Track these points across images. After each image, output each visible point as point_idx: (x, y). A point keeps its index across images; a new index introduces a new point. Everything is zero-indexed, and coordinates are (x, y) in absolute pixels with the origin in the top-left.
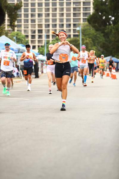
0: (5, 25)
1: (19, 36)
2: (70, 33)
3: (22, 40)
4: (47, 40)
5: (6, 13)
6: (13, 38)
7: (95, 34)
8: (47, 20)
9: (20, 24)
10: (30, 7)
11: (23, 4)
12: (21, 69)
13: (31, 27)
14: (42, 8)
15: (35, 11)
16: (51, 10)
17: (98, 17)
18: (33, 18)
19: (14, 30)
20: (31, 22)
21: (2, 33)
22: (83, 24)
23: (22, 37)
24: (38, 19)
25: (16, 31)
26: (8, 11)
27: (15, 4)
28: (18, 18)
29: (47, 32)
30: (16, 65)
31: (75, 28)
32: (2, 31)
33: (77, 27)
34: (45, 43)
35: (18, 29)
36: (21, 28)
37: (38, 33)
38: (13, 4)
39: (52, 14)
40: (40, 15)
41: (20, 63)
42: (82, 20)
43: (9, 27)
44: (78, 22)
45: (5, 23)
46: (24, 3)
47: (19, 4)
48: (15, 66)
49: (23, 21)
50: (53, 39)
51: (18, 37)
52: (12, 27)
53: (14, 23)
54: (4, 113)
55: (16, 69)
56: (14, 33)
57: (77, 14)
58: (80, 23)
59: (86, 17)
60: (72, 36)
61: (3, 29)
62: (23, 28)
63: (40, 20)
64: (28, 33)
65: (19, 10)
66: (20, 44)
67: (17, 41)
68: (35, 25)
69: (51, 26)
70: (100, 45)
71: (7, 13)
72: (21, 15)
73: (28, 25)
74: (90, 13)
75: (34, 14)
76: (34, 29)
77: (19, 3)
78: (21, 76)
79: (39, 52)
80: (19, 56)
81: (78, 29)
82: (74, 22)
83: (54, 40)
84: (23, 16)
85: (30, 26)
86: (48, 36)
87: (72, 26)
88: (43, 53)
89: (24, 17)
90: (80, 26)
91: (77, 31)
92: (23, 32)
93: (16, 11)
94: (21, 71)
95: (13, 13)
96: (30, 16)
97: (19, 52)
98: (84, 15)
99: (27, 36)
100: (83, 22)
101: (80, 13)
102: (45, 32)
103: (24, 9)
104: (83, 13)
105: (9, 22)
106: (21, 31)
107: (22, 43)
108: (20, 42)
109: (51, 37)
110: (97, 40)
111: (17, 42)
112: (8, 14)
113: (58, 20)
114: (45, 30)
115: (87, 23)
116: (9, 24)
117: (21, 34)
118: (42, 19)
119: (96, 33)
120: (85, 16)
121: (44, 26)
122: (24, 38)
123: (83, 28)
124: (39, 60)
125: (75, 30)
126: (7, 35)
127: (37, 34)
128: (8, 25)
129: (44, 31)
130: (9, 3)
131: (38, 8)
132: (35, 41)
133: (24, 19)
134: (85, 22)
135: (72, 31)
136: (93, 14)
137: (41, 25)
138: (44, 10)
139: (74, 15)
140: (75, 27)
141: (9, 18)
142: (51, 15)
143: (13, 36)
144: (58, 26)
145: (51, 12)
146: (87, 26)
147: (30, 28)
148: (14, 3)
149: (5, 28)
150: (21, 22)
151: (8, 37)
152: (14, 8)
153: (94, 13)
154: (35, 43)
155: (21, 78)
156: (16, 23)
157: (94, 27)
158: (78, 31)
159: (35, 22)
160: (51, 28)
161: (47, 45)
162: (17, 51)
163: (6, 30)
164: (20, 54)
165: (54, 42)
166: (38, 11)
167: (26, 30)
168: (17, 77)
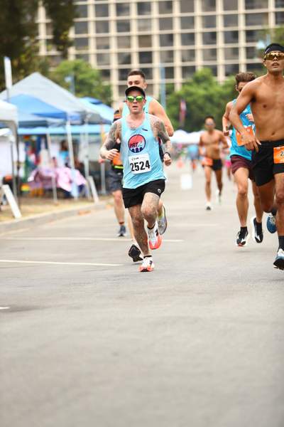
0: (37, 41)
1: (83, 73)
2: (238, 59)
3: (93, 85)
4: (167, 84)
5: (41, 3)
6: (63, 80)
8: (167, 23)
9: (84, 36)
12: (91, 174)
13: (119, 45)
18: (122, 18)
19: (65, 56)
20: (119, 30)
21: (31, 67)
22: (276, 31)
23: (92, 77)
24: (139, 20)
25: (72, 58)
28: (77, 20)
29: (167, 59)
30: (76, 162)
31: (250, 45)
32: (30, 61)
33: (257, 41)
34: (160, 91)
35: (78, 52)
36: (87, 49)
40: (143, 8)
41: (87, 156)
42: (272, 19)
43: (50, 46)
44: (261, 24)
45: (38, 34)
48: (72, 163)
49: (92, 28)
50: (184, 81)
51: (81, 77)
52: (61, 47)
53: (65, 33)
54: (44, 308)
55: (77, 173)
56: (66, 66)
58: (265, 27)
60: (243, 70)
61: (33, 55)
62: (92, 49)
63: (145, 24)
64: (109, 64)
66: (85, 96)
67: (78, 87)
68: (129, 37)
69: (177, 40)
71: (44, 4)
72: (85, 7)
73: (108, 38)
75: (126, 5)
76: (125, 50)
78: (92, 196)
80: (84, 134)
82: (247, 24)
83: (188, 84)
84: (91, 12)
85: (113, 43)
86: (169, 72)
87: (242, 37)
89: (97, 15)
90: (267, 35)
91: (257, 53)
92: (93, 61)
94: (91, 179)
95: (63, 4)
96: (112, 10)
97: (83, 123)
98: (279, 3)
99: (106, 73)
100: (277, 23)
102: (161, 57)
105: (51, 30)
106: (86, 57)
107: (90, 95)
108: (85, 90)
109: (178, 73)
111: (78, 92)
112: (46, 8)
113: (198, 23)
114: (161, 52)
116: (50, 37)
117: (88, 66)
118: (150, 20)
122: (98, 79)
125: (253, 48)
126: (45, 73)
127: (135, 64)
128: (48, 42)
129: (156, 57)
133: (97, 23)
134: (283, 23)
135: (242, 53)
137: (149, 37)
139: (250, 5)
140: (253, 41)
141: (49, 21)
142: (176, 7)
143: (64, 74)
144: (199, 39)
147: (114, 49)
149: (37, 50)
150: (86, 31)
151: (49, 78)
155: (93, 201)
156: (72, 34)
159: (128, 29)
160: (177, 45)
161: (170, 97)
162: (76, 119)
163: (42, 57)
164: (87, 129)
165: (188, 88)
167: (102, 54)
168: (79, 197)
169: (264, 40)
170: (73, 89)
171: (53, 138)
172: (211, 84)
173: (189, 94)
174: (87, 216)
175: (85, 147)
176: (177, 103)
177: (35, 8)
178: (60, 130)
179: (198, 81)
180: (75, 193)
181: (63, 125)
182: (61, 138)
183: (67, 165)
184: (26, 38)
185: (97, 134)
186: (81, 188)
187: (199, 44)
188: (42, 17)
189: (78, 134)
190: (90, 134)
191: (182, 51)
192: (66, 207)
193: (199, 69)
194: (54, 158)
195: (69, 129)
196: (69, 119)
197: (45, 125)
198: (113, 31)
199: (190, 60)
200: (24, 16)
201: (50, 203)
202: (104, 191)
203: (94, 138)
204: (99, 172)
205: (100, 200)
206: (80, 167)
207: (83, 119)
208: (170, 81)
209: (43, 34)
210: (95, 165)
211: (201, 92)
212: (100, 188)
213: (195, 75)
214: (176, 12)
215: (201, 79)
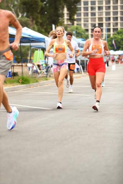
0: (64, 19)
1: (79, 30)
3: (82, 34)
4: (107, 34)
5: (65, 6)
8: (108, 13)
9: (80, 17)
12: (81, 64)
13: (91, 21)
14: (102, 1)
15: (95, 4)
16: (112, 2)
18: (93, 11)
19: (73, 24)
20: (92, 16)
23: (82, 31)
24: (98, 12)
25: (75, 25)
26: (68, 5)
28: (77, 12)
29: (108, 26)
30: (76, 60)
34: (105, 37)
35: (77, 23)
39: (113, 6)
40: (100, 8)
41: (80, 58)
43: (68, 21)
45: (64, 17)
49: (82, 15)
51: (78, 31)
52: (72, 21)
53: (73, 16)
56: (74, 28)
61: (62, 24)
62: (82, 22)
63: (101, 14)
64: (88, 27)
65: (78, 4)
66: (80, 38)
68: (95, 18)
69: (112, 19)
72: (80, 8)
73: (88, 18)
75: (94, 7)
76: (94, 23)
78: (81, 72)
83: (115, 34)
84: (82, 9)
85: (90, 20)
86: (109, 30)
89: (84, 10)
92: (83, 26)
93: (75, 4)
94: (81, 66)
95: (73, 7)
96: (90, 9)
99: (87, 30)
102: (106, 25)
103: (84, 2)
105: (68, 15)
106: (80, 25)
107: (82, 37)
108: (80, 36)
109: (112, 30)
111: (77, 37)
112: (67, 8)
113: (119, 13)
114: (106, 23)
116: (68, 18)
117: (81, 28)
118: (103, 12)
121: (104, 19)
122: (84, 32)
126: (66, 30)
128: (67, 19)
129: (104, 25)
131: (98, 1)
133: (84, 13)
137: (102, 18)
138: (104, 3)
141: (68, 12)
142: (112, 8)
143: (73, 30)
144: (119, 19)
145: (111, 4)
147: (90, 22)
149: (64, 22)
155: (81, 74)
156: (76, 17)
159: (95, 16)
160: (112, 21)
161: (108, 39)
163: (65, 25)
165: (115, 36)
166: (99, 4)
167: (86, 24)
168: (77, 72)
170: (75, 36)
173: (115, 38)
174: (80, 79)
176: (111, 41)
177: (63, 8)
184: (60, 18)
186: (78, 69)
187: (119, 21)
188: (66, 11)
191: (113, 23)
193: (119, 29)
198: (90, 16)
199: (116, 26)
200: (59, 11)
202: (85, 70)
204: (84, 64)
205: (84, 73)
206: (78, 62)
208: (109, 33)
209: (66, 17)
210: (83, 61)
211: (120, 37)
212: (84, 69)
213: (117, 31)
214: (112, 10)
215: (120, 33)
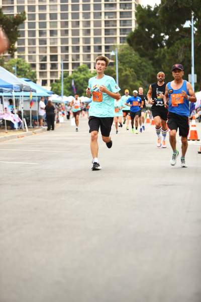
1: (21, 65)
3: (26, 71)
4: (64, 72)
6: (12, 69)
7: (140, 61)
8: (64, 41)
9: (23, 46)
10: (37, 20)
11: (27, 16)
12: (24, 118)
13: (40, 52)
14: (57, 22)
15: (45, 27)
16: (70, 24)
17: (144, 35)
18: (42, 37)
19: (12, 56)
20: (40, 44)
22: (121, 46)
23: (26, 67)
24: (50, 39)
25: (16, 57)
26: (4, 26)
27: (15, 15)
28: (19, 38)
29: (64, 59)
31: (107, 53)
33: (111, 51)
34: (61, 75)
35: (19, 55)
36: (24, 53)
37: (51, 60)
38: (11, 16)
39: (72, 30)
40: (53, 33)
41: (23, 108)
42: (118, 40)
44: (113, 42)
46: (28, 14)
47: (21, 16)
49: (26, 42)
50: (73, 70)
51: (20, 67)
52: (11, 52)
53: (13, 44)
56: (13, 61)
57: (111, 30)
58: (115, 44)
59: (125, 36)
62: (26, 53)
63: (54, 41)
64: (35, 61)
65: (20, 26)
66: (22, 77)
67: (18, 72)
68: (46, 47)
69: (70, 49)
70: (147, 79)
72: (24, 31)
73: (35, 47)
74: (131, 29)
75: (44, 31)
76: (44, 54)
77: (22, 14)
78: (25, 128)
79: (52, 90)
80: (21, 96)
81: (112, 53)
82: (105, 43)
83: (75, 72)
84: (26, 34)
85: (37, 50)
86: (66, 66)
87: (103, 48)
88: (59, 91)
89: (29, 36)
90: (116, 49)
91: (111, 57)
92: (27, 59)
93: (16, 26)
95: (12, 30)
96: (37, 33)
97: (21, 91)
98: (122, 32)
99: (34, 66)
100: (120, 42)
101: (116, 29)
102: (62, 59)
103: (28, 23)
104: (120, 29)
106: (23, 57)
107: (25, 76)
108: (22, 74)
109: (70, 66)
110: (143, 70)
111: (18, 75)
114: (61, 56)
115: (126, 44)
117: (24, 61)
118: (57, 39)
119: (140, 59)
120: (124, 34)
121: (59, 50)
122: (29, 69)
123: (120, 53)
124: (53, 103)
125: (109, 55)
126: (2, 65)
127: (48, 61)
129: (59, 58)
130: (5, 13)
131: (50, 22)
132: (46, 72)
133: (29, 39)
134: (124, 42)
136: (136, 30)
137: (56, 47)
138: (59, 25)
139: (107, 33)
140: (109, 51)
142: (70, 33)
143: (12, 65)
144: (81, 49)
145: (70, 28)
146: (127, 48)
147: (38, 53)
148: (13, 15)
150: (24, 44)
151: (4, 68)
152: (12, 21)
153: (137, 28)
154: (46, 76)
156: (16, 45)
157: (137, 50)
158: (113, 57)
159: (46, 44)
160: (70, 52)
161: (65, 79)
162: (18, 89)
164: (23, 94)
165: (75, 74)
166: (51, 27)
167: (31, 56)
168: (18, 129)
169: (114, 50)
170: (16, 74)
171: (5, 98)
172: (87, 72)
173: (76, 77)
174: (23, 138)
175: (22, 103)
176: (69, 82)
178: (9, 94)
179: (80, 71)
180: (16, 126)
181: (11, 91)
182: (10, 98)
183: (12, 112)
185: (29, 96)
187: (81, 52)
189: (19, 96)
190: (24, 96)
192: (11, 133)
193: (81, 64)
194: (6, 108)
195: (14, 94)
196: (14, 88)
197: (1, 91)
198: (37, 44)
199: (77, 60)
201: (3, 132)
203: (27, 99)
204: (30, 116)
205: (29, 130)
206: (19, 113)
207: (21, 89)
208: (67, 70)
210: (27, 112)
211: (82, 76)
212: (30, 125)
213: (79, 67)
214: (70, 36)
215: (82, 70)
